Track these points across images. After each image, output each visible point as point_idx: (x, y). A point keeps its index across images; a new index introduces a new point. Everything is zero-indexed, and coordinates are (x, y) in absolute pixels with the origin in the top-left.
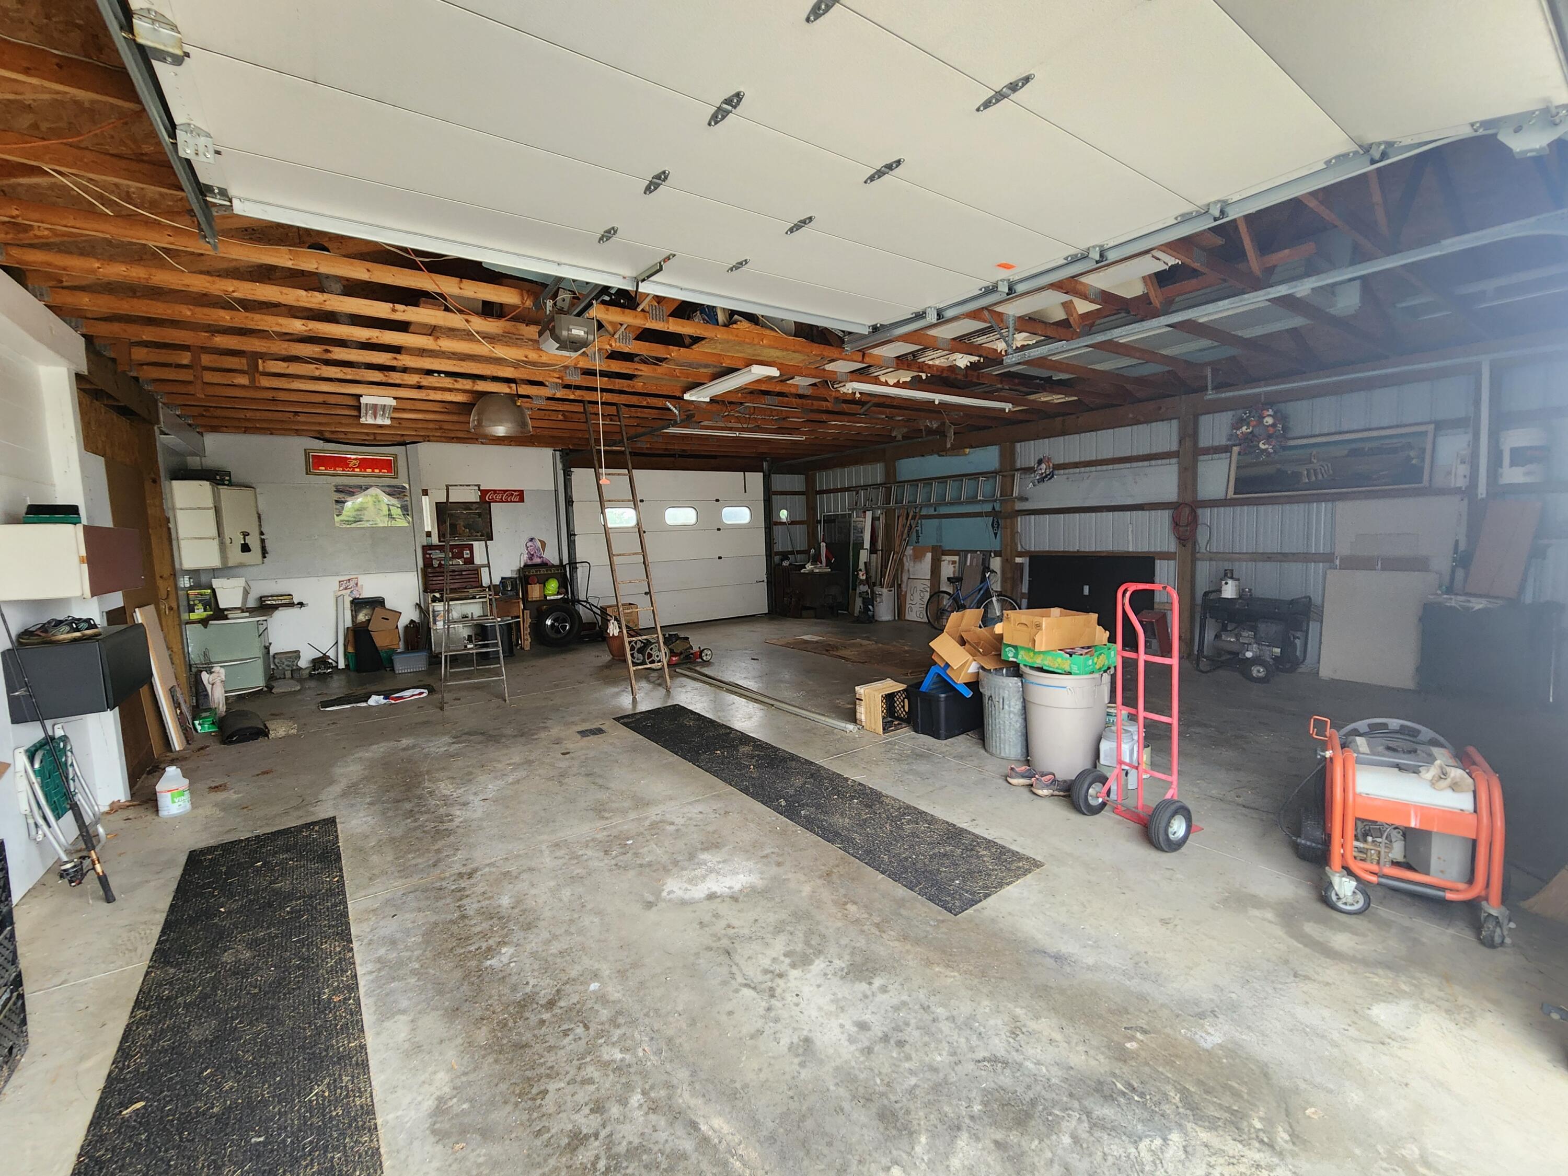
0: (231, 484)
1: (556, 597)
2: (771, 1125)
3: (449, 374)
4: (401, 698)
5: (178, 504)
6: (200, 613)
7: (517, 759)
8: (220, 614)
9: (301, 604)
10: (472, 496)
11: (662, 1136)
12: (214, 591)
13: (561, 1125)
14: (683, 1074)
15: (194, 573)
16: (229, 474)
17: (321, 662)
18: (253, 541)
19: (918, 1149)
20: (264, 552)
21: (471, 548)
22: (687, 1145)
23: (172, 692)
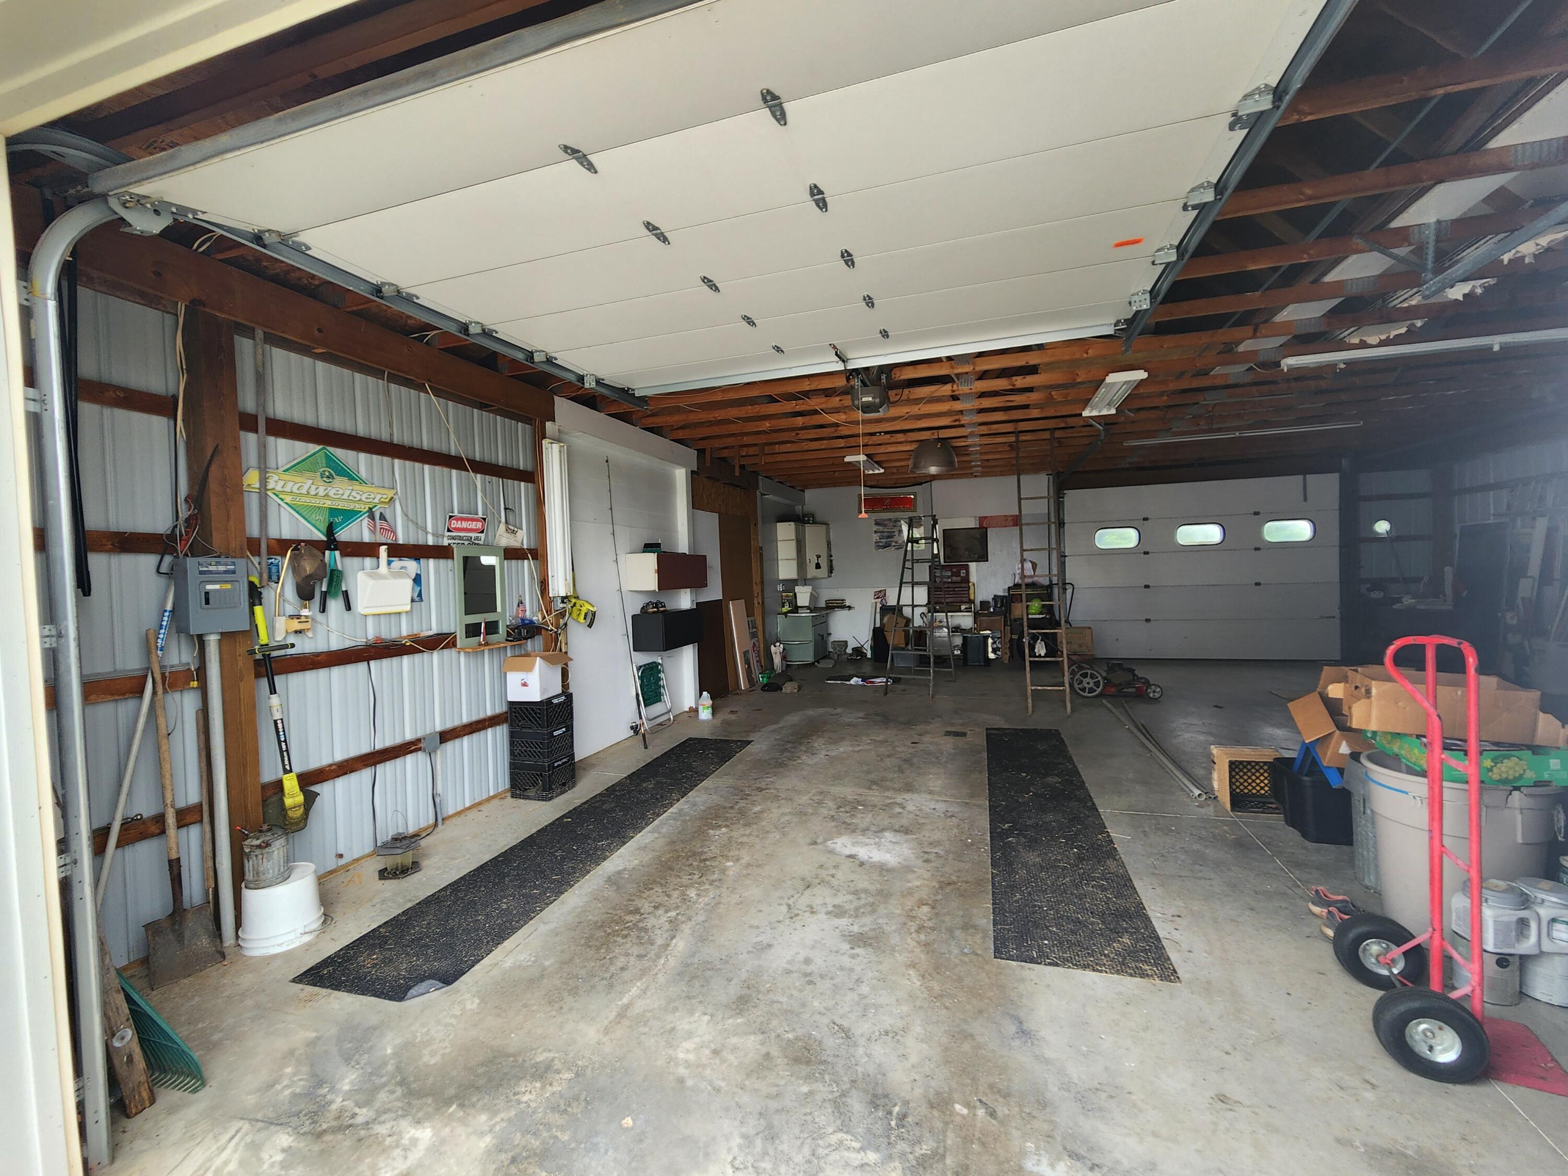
0: (814, 522)
1: (1037, 616)
2: (696, 961)
3: (886, 433)
4: (873, 682)
5: (779, 538)
6: (786, 608)
7: (881, 738)
8: (796, 609)
9: (850, 608)
10: (972, 523)
11: (658, 932)
12: (795, 594)
13: (638, 903)
14: (700, 918)
15: (784, 582)
16: (813, 516)
17: (858, 651)
18: (824, 562)
19: (730, 1021)
20: (831, 570)
21: (967, 568)
22: (660, 942)
23: (745, 654)
